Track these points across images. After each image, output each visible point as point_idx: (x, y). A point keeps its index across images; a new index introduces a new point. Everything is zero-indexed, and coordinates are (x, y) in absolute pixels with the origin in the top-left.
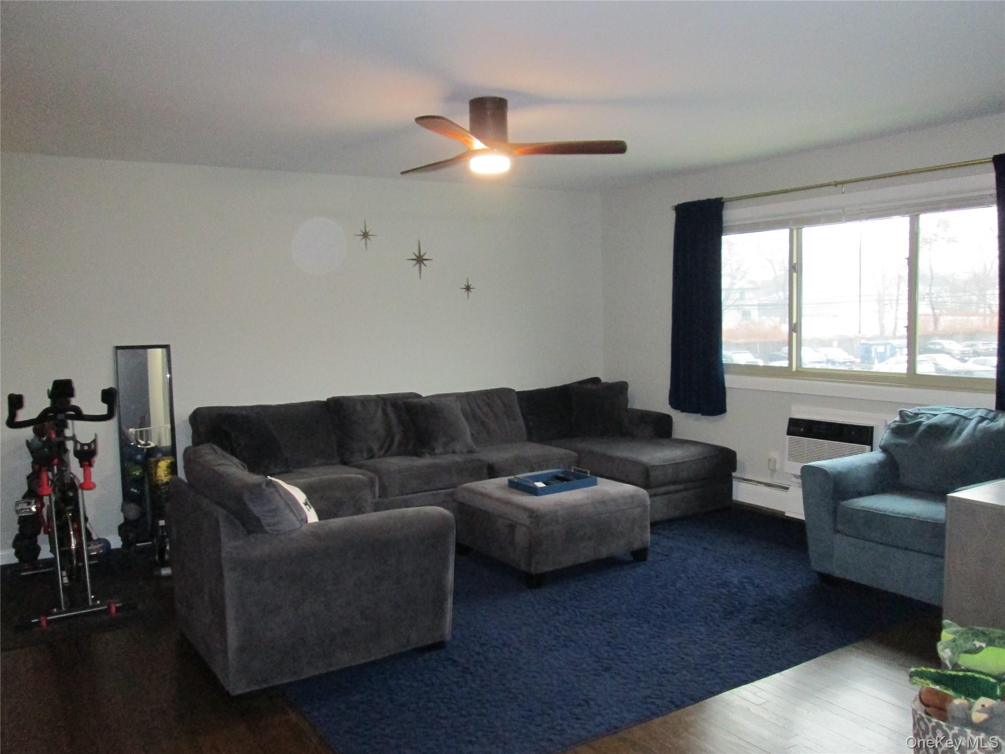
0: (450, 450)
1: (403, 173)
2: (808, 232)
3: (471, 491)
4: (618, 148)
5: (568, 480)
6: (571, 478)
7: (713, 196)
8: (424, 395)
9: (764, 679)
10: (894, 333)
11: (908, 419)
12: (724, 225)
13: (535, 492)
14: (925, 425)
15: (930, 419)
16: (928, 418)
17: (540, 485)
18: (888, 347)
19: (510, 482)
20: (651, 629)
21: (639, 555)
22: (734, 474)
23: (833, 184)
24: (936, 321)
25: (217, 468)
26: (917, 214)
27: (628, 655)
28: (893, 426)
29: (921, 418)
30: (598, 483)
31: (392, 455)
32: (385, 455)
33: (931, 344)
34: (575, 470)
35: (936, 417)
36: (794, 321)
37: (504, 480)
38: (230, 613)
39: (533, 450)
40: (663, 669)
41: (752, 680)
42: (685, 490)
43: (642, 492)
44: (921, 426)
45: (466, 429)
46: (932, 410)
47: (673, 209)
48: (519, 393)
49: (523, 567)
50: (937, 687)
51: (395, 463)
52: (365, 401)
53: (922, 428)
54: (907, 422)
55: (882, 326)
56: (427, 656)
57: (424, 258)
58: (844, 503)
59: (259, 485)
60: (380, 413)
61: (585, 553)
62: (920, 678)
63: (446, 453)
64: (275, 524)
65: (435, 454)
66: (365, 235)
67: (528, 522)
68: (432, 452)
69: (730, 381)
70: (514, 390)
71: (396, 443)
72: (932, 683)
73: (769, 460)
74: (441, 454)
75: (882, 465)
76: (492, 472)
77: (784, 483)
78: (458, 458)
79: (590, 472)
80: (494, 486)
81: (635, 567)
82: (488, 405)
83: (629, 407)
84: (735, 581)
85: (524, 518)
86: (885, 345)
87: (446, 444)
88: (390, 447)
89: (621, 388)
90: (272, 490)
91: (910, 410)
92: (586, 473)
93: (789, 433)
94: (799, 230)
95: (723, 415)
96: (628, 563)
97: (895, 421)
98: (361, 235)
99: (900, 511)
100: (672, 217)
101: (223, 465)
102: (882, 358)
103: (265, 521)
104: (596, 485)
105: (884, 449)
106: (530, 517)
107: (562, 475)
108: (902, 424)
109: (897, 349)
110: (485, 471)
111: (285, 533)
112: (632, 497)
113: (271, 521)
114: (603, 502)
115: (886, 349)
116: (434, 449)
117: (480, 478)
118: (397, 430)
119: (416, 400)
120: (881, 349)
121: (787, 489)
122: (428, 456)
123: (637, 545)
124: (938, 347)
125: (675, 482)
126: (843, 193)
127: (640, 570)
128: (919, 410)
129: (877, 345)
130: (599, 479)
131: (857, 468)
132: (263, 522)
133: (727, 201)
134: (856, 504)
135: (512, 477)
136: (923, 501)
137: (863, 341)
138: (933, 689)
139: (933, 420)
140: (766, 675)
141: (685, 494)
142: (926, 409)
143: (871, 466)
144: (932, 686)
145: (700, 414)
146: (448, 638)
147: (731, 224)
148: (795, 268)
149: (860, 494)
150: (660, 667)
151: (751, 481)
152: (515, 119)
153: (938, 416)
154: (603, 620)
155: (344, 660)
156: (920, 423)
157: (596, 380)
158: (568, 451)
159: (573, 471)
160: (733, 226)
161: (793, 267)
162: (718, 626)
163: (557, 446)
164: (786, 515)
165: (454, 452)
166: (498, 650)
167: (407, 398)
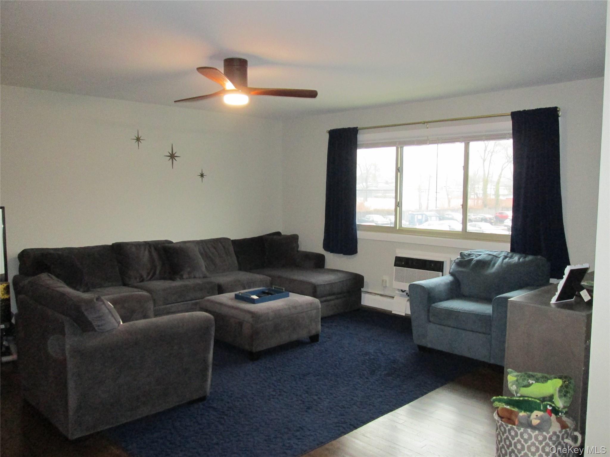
0: (193, 276)
1: (175, 102)
2: (407, 149)
3: (212, 302)
4: (312, 94)
5: (271, 294)
6: (273, 293)
7: (352, 126)
8: (174, 241)
9: (400, 408)
10: (427, 208)
11: (465, 257)
12: (358, 143)
13: (253, 301)
14: (475, 260)
15: (477, 257)
16: (476, 257)
17: (255, 297)
18: (424, 216)
19: (236, 295)
20: (330, 382)
21: (314, 339)
22: (362, 289)
23: (423, 122)
24: (449, 202)
25: (58, 289)
26: (468, 142)
27: (319, 398)
28: (457, 261)
29: (473, 256)
30: (290, 296)
31: (157, 279)
32: (150, 279)
33: (447, 215)
34: (275, 288)
35: (481, 256)
36: (398, 200)
37: (232, 294)
38: (71, 384)
39: (244, 276)
40: (342, 406)
41: (394, 409)
42: (337, 298)
43: (316, 301)
44: (473, 261)
45: (202, 263)
46: (477, 252)
47: (327, 133)
48: (232, 241)
49: (247, 347)
50: (508, 407)
51: (159, 285)
52: (138, 245)
53: (473, 262)
54: (465, 259)
55: (420, 204)
56: (196, 406)
57: (175, 155)
58: (433, 305)
59: (91, 301)
60: (147, 253)
61: (284, 338)
62: (499, 402)
63: (190, 278)
64: (102, 325)
65: (183, 279)
66: (138, 139)
67: (251, 320)
68: (182, 278)
69: (360, 234)
70: (230, 239)
71: (158, 272)
72: (505, 405)
73: (383, 281)
74: (187, 278)
75: (452, 283)
76: (221, 290)
77: (391, 294)
78: (199, 281)
79: (285, 289)
80: (226, 298)
81: (312, 346)
82: (215, 248)
83: (299, 249)
84: (372, 351)
85: (248, 318)
86: (422, 215)
87: (189, 273)
88: (154, 273)
89: (294, 238)
90: (101, 303)
91: (466, 252)
92: (283, 289)
93: (396, 265)
94: (402, 148)
95: (356, 254)
96: (307, 343)
97: (458, 258)
98: (136, 139)
99: (466, 309)
100: (327, 136)
101: (62, 287)
102: (420, 222)
103: (95, 324)
104: (289, 297)
105: (452, 274)
106: (253, 317)
107: (267, 291)
108: (462, 260)
109: (429, 218)
110: (216, 288)
111: (107, 331)
112: (311, 304)
113: (100, 323)
114: (295, 307)
115: (422, 217)
116: (182, 276)
117: (213, 294)
118: (158, 264)
119: (170, 245)
120: (420, 217)
121: (393, 297)
122: (178, 279)
123: (313, 332)
124: (450, 216)
125: (330, 295)
126: (427, 128)
127: (315, 348)
128: (471, 252)
129: (418, 215)
130: (290, 293)
131: (440, 285)
132: (94, 324)
133: (360, 129)
134: (441, 305)
135: (237, 293)
136: (478, 303)
137: (410, 212)
138: (506, 408)
139: (479, 258)
140: (401, 406)
141: (337, 301)
142: (474, 252)
143: (447, 284)
144: (505, 406)
145: (342, 255)
146: (208, 394)
147: (362, 143)
148: (399, 170)
149: (441, 300)
150: (340, 405)
151: (371, 293)
152: (252, 72)
153: (482, 255)
154: (301, 379)
155: (145, 411)
156: (472, 259)
157: (278, 234)
158: (264, 276)
159: (273, 288)
160: (364, 144)
161: (398, 169)
162: (367, 378)
163: (258, 273)
164: (393, 312)
165: (195, 277)
166: (240, 400)
167: (164, 243)
